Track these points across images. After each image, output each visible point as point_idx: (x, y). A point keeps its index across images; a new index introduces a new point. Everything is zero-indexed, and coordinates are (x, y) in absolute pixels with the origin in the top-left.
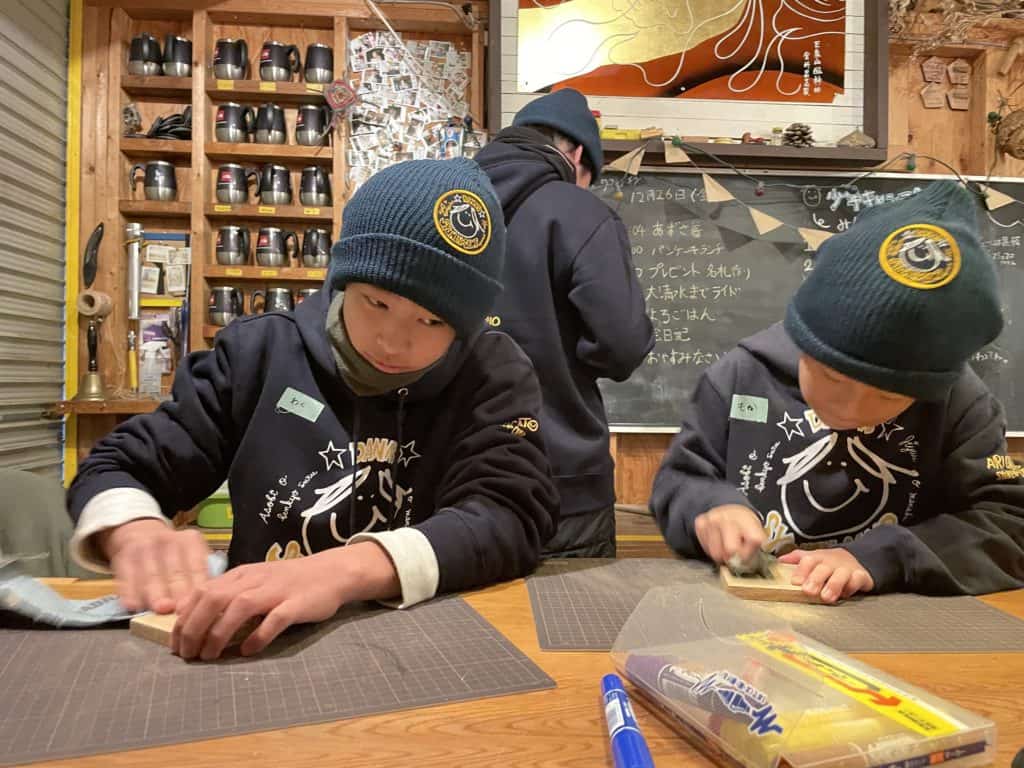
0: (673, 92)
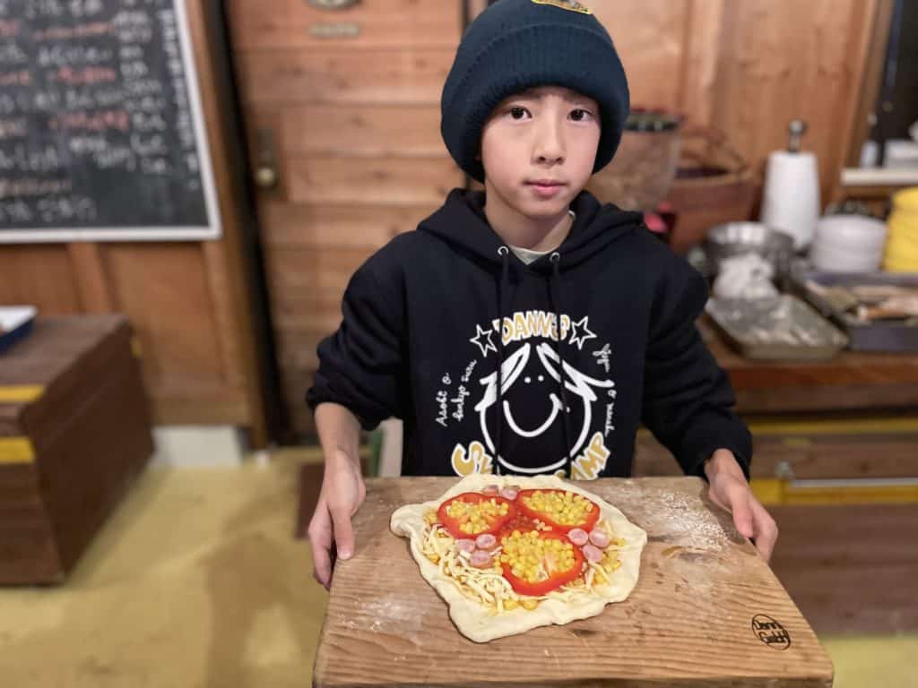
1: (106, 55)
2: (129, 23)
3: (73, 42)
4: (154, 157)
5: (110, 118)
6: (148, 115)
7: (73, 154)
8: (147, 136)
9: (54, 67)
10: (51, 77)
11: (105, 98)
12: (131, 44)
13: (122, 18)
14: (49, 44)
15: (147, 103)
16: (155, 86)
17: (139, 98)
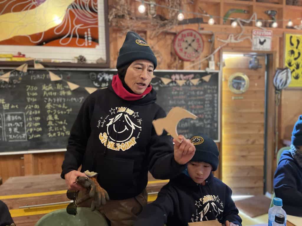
0: (41, 44)
1: (202, 103)
2: (208, 96)
3: (195, 100)
4: (208, 124)
5: (200, 116)
6: (208, 115)
7: (191, 124)
8: (207, 119)
9: (191, 105)
10: (190, 107)
11: (200, 112)
12: (208, 101)
13: (207, 95)
14: (191, 100)
15: (209, 113)
16: (211, 109)
17: (207, 112)
